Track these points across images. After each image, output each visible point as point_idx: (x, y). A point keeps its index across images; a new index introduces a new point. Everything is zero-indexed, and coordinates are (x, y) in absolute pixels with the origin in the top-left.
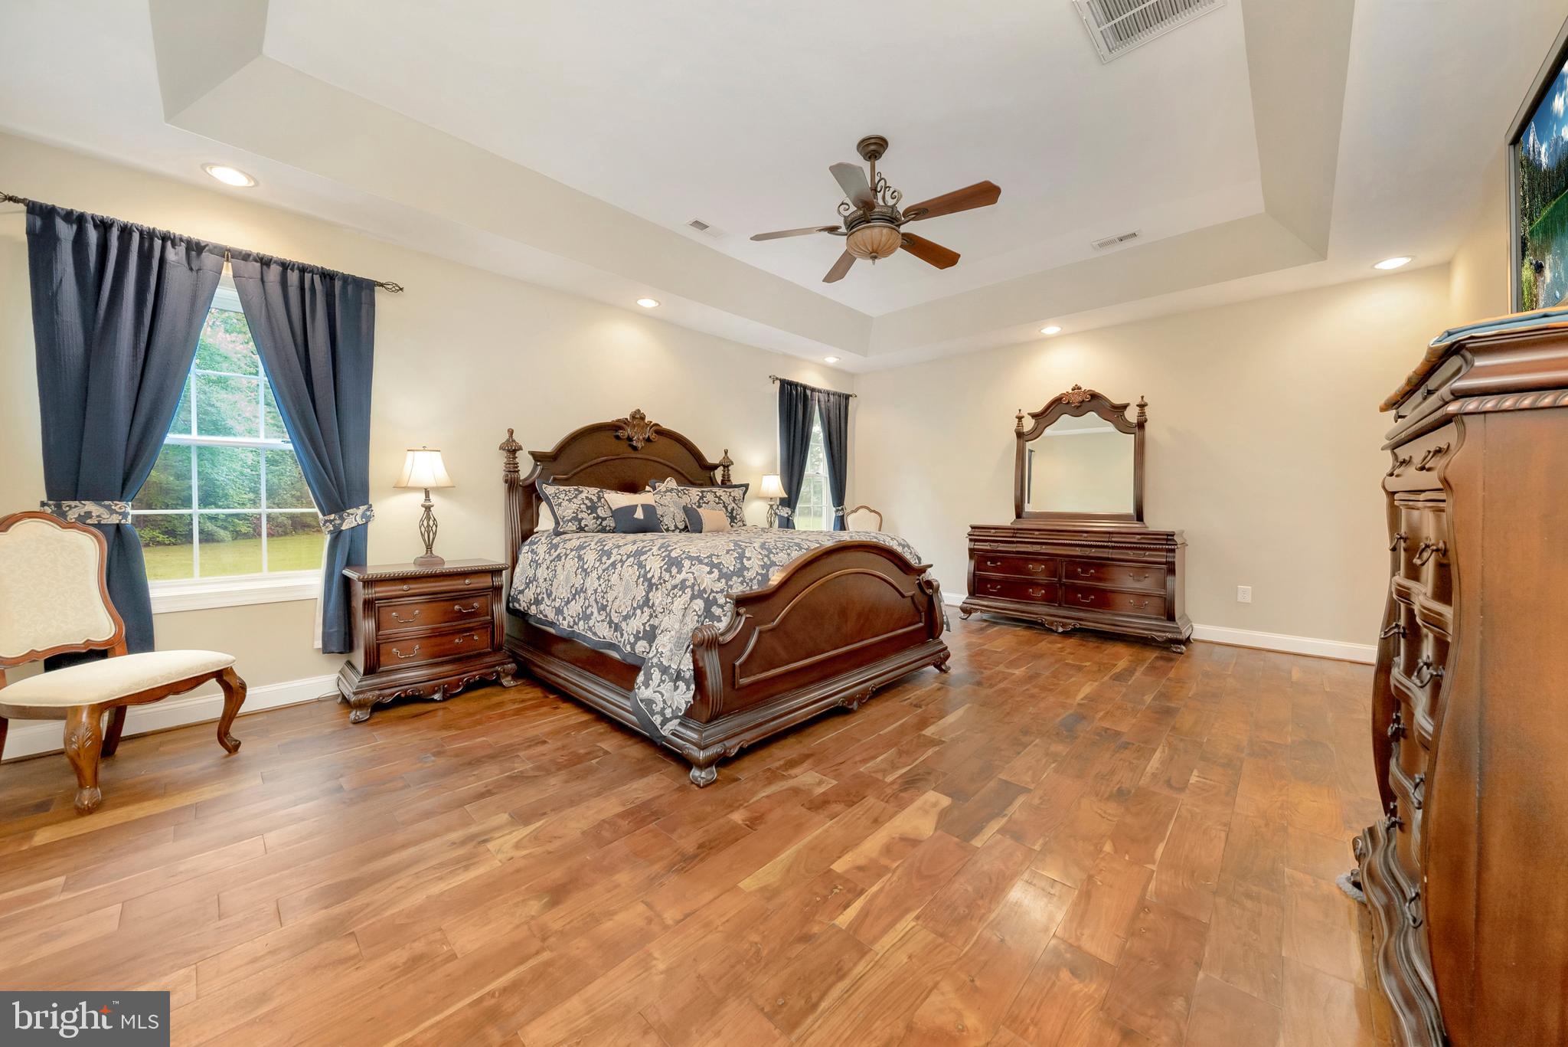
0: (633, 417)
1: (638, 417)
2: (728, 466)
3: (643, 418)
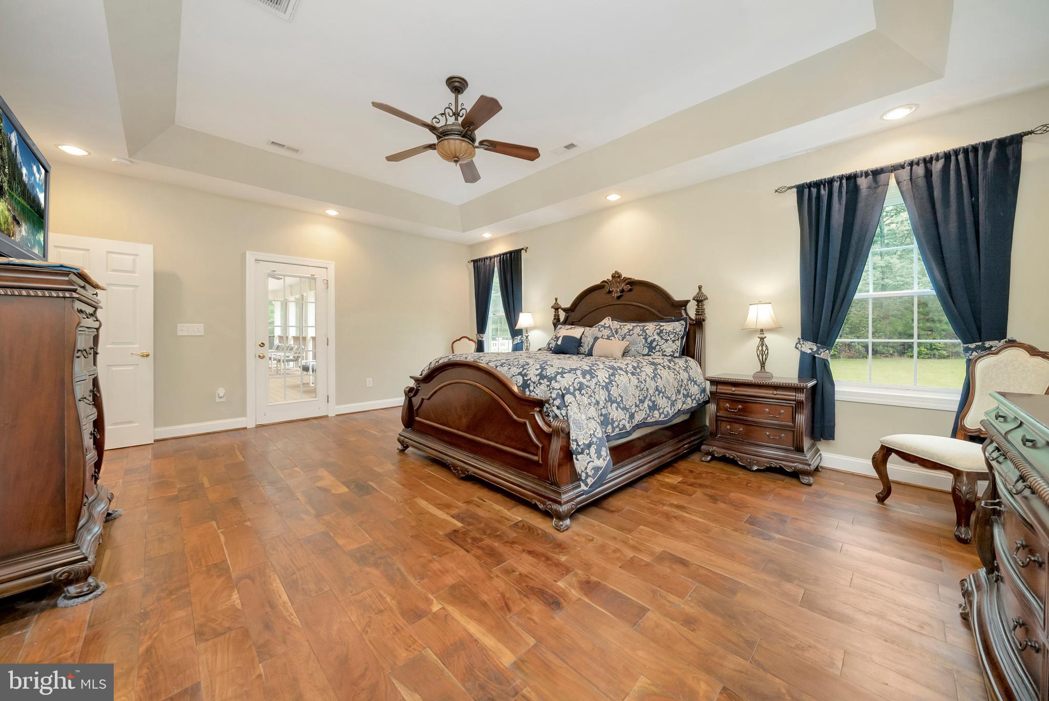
0: (613, 277)
1: (616, 276)
2: (702, 301)
3: (620, 276)
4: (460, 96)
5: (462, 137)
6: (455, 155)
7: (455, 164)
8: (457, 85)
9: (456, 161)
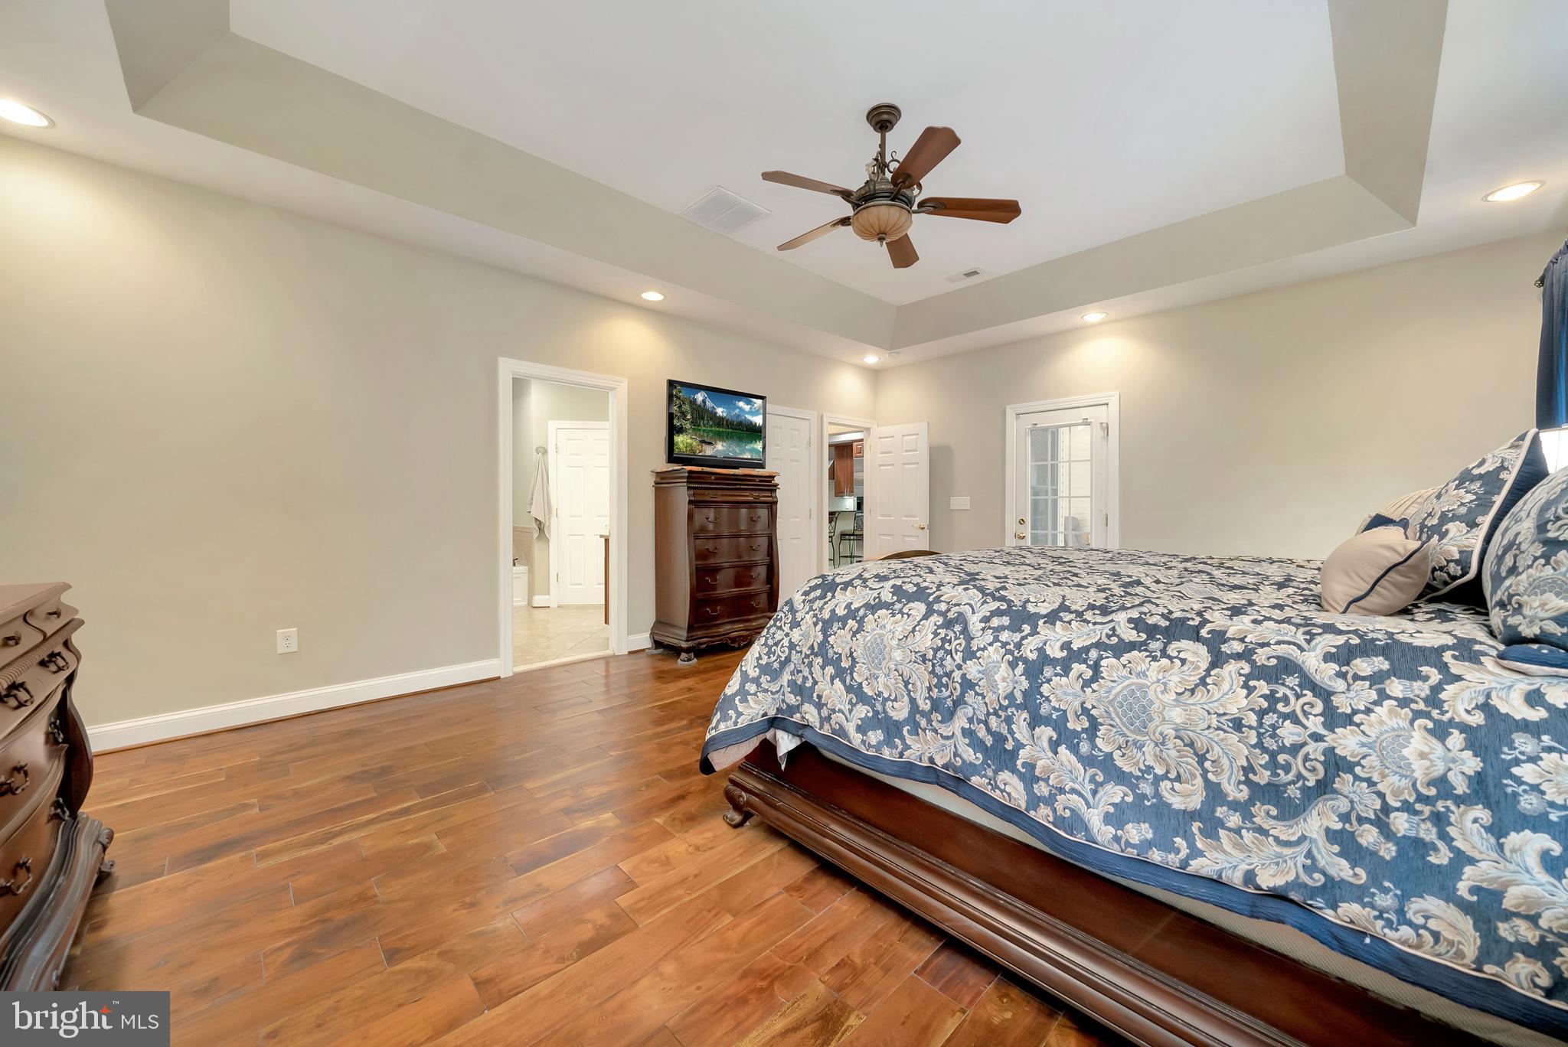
4: (888, 135)
5: (891, 200)
6: (880, 230)
7: (879, 243)
8: (883, 118)
9: (881, 239)
